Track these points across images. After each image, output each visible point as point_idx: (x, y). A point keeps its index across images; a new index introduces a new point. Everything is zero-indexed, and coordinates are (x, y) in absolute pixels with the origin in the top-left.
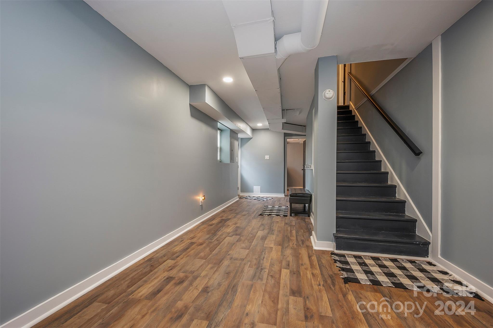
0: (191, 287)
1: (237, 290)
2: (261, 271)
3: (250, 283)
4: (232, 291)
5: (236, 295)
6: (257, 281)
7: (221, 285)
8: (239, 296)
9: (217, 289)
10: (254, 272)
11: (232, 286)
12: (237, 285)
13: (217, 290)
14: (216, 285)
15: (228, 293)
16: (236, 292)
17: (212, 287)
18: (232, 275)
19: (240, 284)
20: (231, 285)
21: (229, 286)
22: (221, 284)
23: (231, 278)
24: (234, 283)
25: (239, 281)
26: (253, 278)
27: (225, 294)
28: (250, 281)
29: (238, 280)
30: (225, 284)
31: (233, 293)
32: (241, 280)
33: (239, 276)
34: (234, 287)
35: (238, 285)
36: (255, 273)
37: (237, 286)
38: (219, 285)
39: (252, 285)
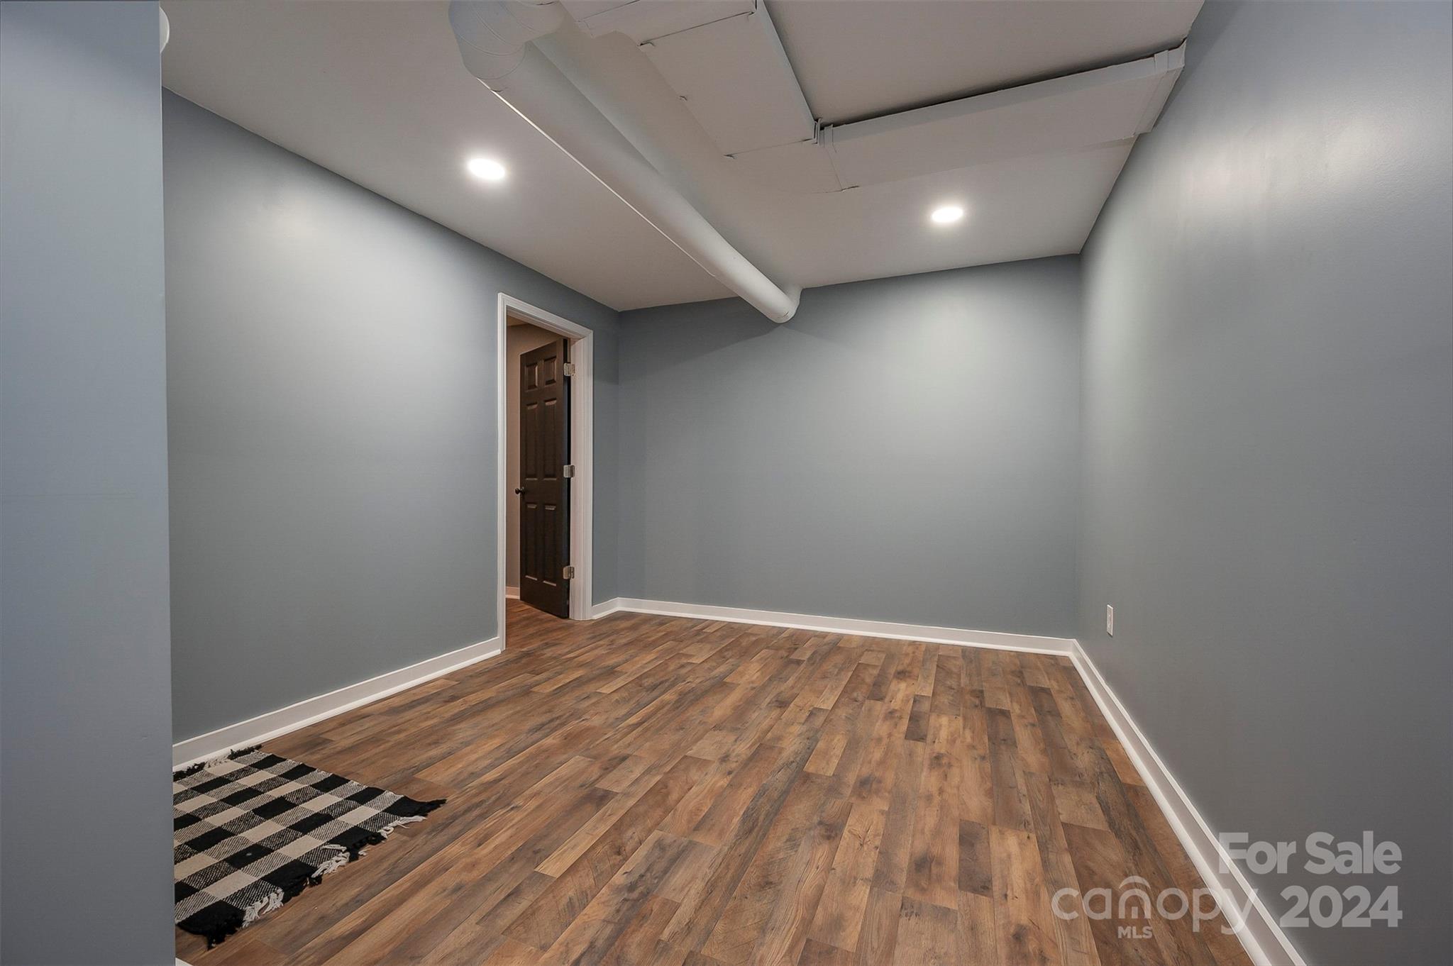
0: (878, 843)
1: (744, 821)
2: (642, 876)
3: (699, 838)
4: (758, 819)
5: (748, 808)
6: (675, 841)
7: (787, 840)
8: (738, 807)
9: (797, 828)
10: (669, 877)
11: (754, 834)
12: (741, 833)
13: (798, 826)
14: (803, 842)
15: (767, 815)
16: (746, 816)
17: (814, 837)
18: (752, 875)
19: (730, 836)
20: (757, 836)
21: (764, 835)
22: (788, 843)
23: (755, 861)
24: (747, 843)
25: (731, 848)
26: (683, 851)
27: (776, 814)
28: (696, 844)
29: (735, 850)
30: (775, 843)
31: (754, 815)
32: (726, 848)
33: (728, 865)
34: (751, 831)
35: (736, 836)
36: (665, 872)
37: (739, 831)
38: (793, 842)
39: (696, 829)
